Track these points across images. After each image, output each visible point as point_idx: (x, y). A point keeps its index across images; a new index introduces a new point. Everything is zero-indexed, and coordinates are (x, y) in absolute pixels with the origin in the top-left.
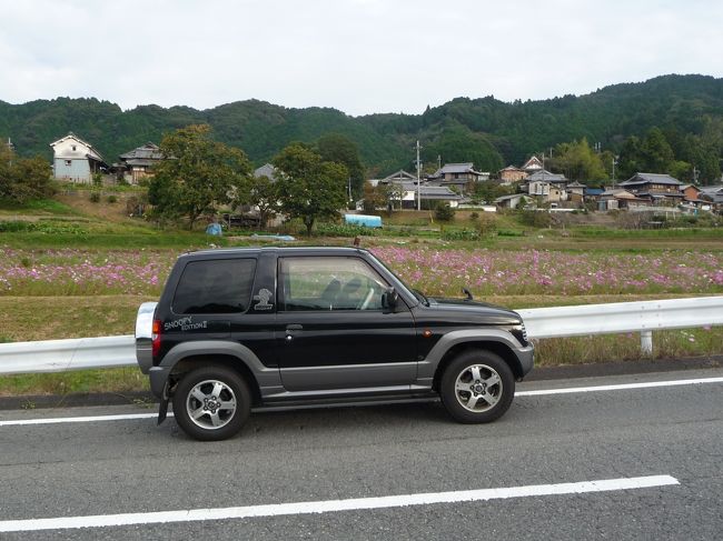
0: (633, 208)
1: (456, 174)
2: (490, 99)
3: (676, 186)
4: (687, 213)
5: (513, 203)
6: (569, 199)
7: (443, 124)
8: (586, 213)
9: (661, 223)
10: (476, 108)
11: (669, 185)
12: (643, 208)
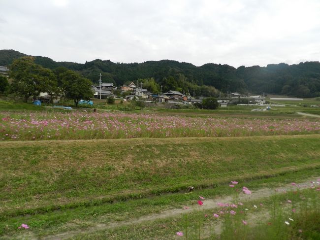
0: (170, 102)
1: (107, 87)
2: (109, 61)
3: (181, 95)
4: (185, 104)
5: (131, 98)
6: (149, 98)
7: (93, 68)
8: (155, 103)
9: (178, 107)
10: (104, 64)
11: (179, 95)
12: (172, 102)
